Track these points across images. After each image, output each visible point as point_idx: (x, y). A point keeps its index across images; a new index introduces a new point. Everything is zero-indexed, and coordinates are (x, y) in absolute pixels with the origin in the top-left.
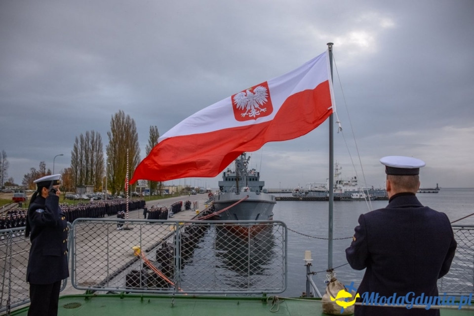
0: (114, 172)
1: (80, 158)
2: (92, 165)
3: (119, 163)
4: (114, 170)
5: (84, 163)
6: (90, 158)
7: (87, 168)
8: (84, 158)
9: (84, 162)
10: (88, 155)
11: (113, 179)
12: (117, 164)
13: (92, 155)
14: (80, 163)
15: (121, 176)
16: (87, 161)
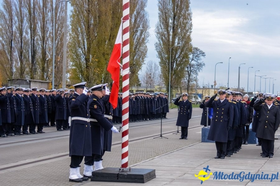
0: (89, 44)
1: (17, 24)
2: (43, 40)
3: (100, 23)
4: (88, 39)
5: (27, 36)
6: (39, 25)
7: (33, 46)
8: (26, 24)
9: (27, 33)
10: (34, 18)
11: (87, 60)
12: (95, 25)
13: (44, 18)
14: (18, 35)
15: (104, 54)
16: (33, 31)
